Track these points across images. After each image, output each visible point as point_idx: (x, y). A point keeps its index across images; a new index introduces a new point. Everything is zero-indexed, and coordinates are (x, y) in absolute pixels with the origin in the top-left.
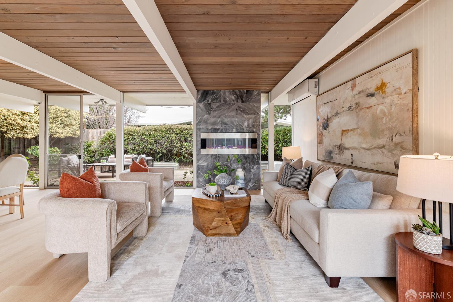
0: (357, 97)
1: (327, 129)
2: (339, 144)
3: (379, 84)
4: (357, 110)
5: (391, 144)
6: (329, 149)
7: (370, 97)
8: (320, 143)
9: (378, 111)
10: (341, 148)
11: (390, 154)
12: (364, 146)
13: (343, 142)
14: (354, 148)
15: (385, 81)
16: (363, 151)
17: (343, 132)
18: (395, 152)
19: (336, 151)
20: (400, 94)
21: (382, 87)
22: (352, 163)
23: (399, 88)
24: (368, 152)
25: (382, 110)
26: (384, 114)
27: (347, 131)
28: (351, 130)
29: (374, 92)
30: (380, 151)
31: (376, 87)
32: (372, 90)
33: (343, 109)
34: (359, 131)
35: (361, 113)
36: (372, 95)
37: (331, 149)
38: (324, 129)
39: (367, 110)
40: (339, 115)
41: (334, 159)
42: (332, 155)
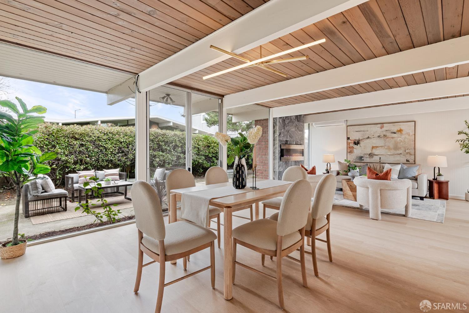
0: (384, 132)
1: (358, 145)
2: (370, 153)
3: (399, 129)
4: (385, 138)
5: (405, 153)
6: (360, 155)
7: (393, 134)
8: (350, 152)
9: (398, 140)
10: (371, 155)
11: (404, 157)
12: (389, 154)
13: (373, 152)
14: (381, 155)
15: (402, 129)
16: (388, 156)
17: (373, 147)
18: (406, 156)
19: (368, 156)
20: (409, 135)
21: (400, 131)
22: (380, 161)
23: (409, 133)
24: (391, 156)
25: (400, 140)
26: (401, 141)
27: (377, 147)
28: (380, 147)
29: (395, 132)
30: (399, 156)
31: (397, 130)
32: (395, 131)
33: (374, 136)
34: (386, 147)
35: (388, 139)
36: (395, 133)
37: (362, 155)
38: (355, 144)
39: (392, 139)
40: (370, 139)
41: (364, 161)
42: (363, 158)
